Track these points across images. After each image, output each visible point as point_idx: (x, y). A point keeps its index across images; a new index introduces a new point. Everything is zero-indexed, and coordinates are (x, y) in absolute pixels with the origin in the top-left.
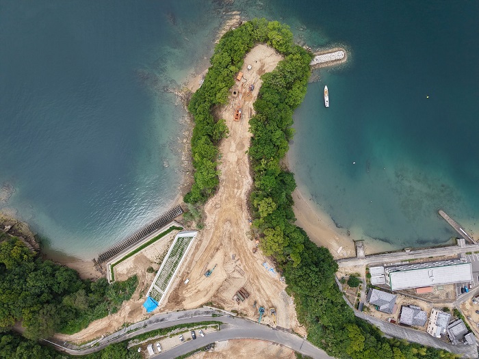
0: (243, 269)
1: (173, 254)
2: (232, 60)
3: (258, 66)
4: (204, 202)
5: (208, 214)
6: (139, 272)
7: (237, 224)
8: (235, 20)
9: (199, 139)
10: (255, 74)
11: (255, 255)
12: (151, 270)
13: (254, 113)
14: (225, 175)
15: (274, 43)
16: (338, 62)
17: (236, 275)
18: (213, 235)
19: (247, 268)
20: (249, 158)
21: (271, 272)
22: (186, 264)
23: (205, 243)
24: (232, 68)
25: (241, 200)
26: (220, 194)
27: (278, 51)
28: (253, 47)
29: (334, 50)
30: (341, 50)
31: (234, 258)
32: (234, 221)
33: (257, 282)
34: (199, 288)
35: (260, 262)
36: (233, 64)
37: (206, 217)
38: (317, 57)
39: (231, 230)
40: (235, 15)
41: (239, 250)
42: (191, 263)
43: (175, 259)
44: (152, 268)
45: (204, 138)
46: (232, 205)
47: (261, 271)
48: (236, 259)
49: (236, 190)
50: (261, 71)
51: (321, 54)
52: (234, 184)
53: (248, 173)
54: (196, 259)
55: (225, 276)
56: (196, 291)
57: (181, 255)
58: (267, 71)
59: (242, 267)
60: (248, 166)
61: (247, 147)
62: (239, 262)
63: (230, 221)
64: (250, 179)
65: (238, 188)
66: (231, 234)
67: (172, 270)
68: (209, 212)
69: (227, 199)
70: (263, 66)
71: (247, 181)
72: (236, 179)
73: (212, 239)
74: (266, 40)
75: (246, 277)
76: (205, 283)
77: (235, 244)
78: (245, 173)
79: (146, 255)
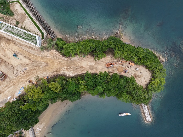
0: (19, 75)
1: (26, 34)
2: (141, 59)
3: (139, 74)
4: (57, 50)
5: (50, 52)
6: (16, 17)
7: (45, 70)
8: (162, 59)
9: (93, 43)
10: (134, 72)
11: (28, 82)
12: (18, 23)
13: (111, 74)
14: (74, 61)
15: (153, 82)
16: (144, 118)
17: (15, 72)
18: (38, 56)
19: (20, 78)
20: (85, 73)
21: (18, 92)
22: (20, 42)
23: (33, 52)
24: (136, 59)
25: (60, 71)
26: (63, 58)
27: (148, 85)
28: (149, 70)
29: (151, 116)
30: (151, 119)
31: (25, 70)
32: (47, 68)
33: (12, 84)
34: (7, 51)
35: (24, 85)
36: (138, 59)
37: (48, 51)
38: (146, 106)
39: (41, 67)
40: (165, 59)
41: (30, 72)
42: (21, 45)
43: (23, 35)
44: (19, 24)
45: (94, 46)
46: (56, 66)
47: (18, 86)
48: (25, 71)
49: (65, 67)
50: (136, 76)
51: (148, 108)
52: (69, 66)
53: (76, 73)
54: (24, 48)
55: (15, 65)
56: (5, 49)
57: (26, 39)
58: (136, 79)
59: (20, 75)
60: (81, 73)
61: (91, 72)
62: (22, 73)
63: (47, 65)
64: (73, 75)
65: (67, 69)
66: (39, 66)
67: (16, 35)
68: (51, 53)
69: (60, 63)
70: (139, 77)
71: (72, 74)
72: (72, 67)
73: (36, 56)
74: (154, 77)
75: (14, 78)
76: (10, 54)
77: (33, 70)
78: (76, 72)
79: (26, 19)
